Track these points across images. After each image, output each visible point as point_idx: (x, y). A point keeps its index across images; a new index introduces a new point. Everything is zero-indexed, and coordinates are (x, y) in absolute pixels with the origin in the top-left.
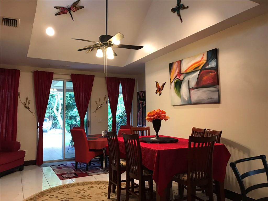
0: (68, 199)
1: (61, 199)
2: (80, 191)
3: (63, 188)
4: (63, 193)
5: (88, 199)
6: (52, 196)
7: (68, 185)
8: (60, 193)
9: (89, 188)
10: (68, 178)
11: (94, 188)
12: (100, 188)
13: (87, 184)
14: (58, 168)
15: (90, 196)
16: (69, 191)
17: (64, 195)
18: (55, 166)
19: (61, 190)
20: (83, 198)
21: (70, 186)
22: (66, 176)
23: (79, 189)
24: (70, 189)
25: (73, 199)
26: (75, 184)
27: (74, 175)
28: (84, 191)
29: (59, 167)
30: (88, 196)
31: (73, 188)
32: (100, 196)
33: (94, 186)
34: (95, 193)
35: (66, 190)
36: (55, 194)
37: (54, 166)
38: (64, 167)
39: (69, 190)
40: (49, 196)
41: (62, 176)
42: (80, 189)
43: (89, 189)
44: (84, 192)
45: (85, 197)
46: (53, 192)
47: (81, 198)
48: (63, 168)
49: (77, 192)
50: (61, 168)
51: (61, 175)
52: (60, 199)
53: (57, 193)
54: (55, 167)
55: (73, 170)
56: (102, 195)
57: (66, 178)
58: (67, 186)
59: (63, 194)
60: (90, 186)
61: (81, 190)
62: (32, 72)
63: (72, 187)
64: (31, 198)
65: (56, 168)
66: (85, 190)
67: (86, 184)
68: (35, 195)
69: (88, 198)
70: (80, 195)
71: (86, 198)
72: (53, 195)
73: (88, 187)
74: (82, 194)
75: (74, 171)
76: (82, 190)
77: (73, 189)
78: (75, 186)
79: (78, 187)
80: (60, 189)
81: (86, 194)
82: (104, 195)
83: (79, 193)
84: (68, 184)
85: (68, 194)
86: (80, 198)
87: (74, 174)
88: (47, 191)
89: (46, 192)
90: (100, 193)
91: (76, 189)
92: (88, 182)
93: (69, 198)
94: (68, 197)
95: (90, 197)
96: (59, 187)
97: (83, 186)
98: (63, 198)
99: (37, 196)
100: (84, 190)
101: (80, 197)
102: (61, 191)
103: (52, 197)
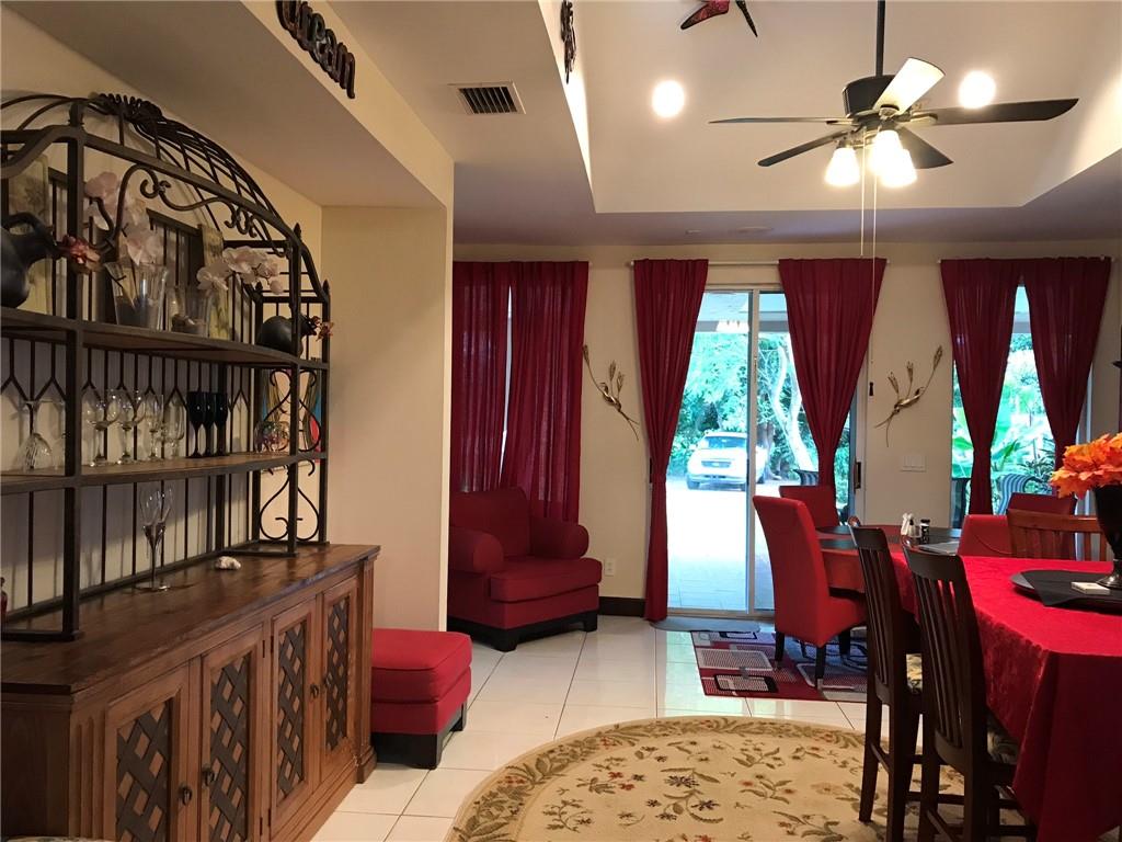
0: (696, 778)
1: (675, 770)
2: (758, 758)
3: (698, 729)
4: (690, 748)
5: (776, 798)
6: (648, 749)
7: (723, 722)
8: (679, 748)
9: (798, 754)
10: (734, 693)
11: (818, 759)
12: (844, 764)
13: (800, 733)
14: (716, 645)
15: (788, 786)
16: (714, 747)
17: (688, 759)
18: (706, 636)
19: (689, 733)
20: (757, 789)
21: (729, 726)
22: (730, 683)
23: (755, 749)
24: (725, 739)
25: (716, 781)
26: (751, 724)
27: (764, 687)
28: (772, 762)
29: (722, 641)
30: (777, 788)
31: (736, 737)
32: (831, 798)
33: (825, 747)
34: (815, 783)
35: (706, 740)
36: (662, 745)
37: (702, 634)
38: (740, 646)
39: (717, 745)
40: (638, 748)
41: (716, 679)
42: (759, 750)
43: (796, 758)
44: (772, 767)
45: (767, 786)
46: (656, 736)
47: (749, 788)
48: (734, 649)
49: (744, 758)
50: (725, 646)
51: (715, 673)
52: (670, 770)
53: (669, 745)
54: (705, 640)
55: (769, 665)
56: (842, 799)
57: (727, 693)
58: (715, 725)
59: (689, 752)
60: (807, 743)
61: (764, 753)
62: (628, 265)
63: (732, 732)
64: (577, 741)
65: (708, 644)
66: (779, 759)
67: (794, 735)
68: (594, 734)
69: (776, 795)
70: (747, 774)
71: (770, 792)
72: (653, 749)
73: (798, 750)
74: (761, 773)
75: (771, 670)
76: (767, 755)
77: (734, 742)
78: (748, 732)
79: (756, 739)
80: (684, 731)
81: (774, 776)
82: (853, 799)
83: (749, 763)
84: (725, 719)
85: (706, 759)
86: (744, 788)
87: (763, 682)
88: (637, 727)
89: (634, 731)
90: (837, 787)
91: (745, 747)
92: (807, 728)
93: (701, 776)
94: (702, 768)
95: (789, 791)
96: (687, 724)
97: (778, 738)
98: (681, 770)
99: (598, 739)
100: (776, 759)
101: (747, 784)
102: (685, 738)
103: (646, 753)
